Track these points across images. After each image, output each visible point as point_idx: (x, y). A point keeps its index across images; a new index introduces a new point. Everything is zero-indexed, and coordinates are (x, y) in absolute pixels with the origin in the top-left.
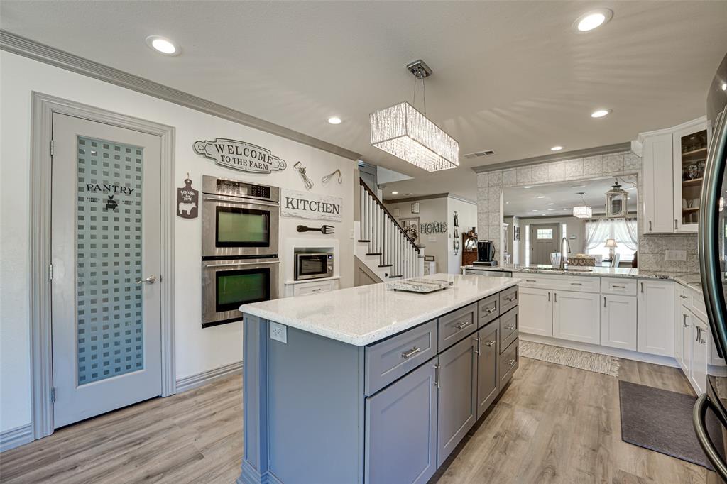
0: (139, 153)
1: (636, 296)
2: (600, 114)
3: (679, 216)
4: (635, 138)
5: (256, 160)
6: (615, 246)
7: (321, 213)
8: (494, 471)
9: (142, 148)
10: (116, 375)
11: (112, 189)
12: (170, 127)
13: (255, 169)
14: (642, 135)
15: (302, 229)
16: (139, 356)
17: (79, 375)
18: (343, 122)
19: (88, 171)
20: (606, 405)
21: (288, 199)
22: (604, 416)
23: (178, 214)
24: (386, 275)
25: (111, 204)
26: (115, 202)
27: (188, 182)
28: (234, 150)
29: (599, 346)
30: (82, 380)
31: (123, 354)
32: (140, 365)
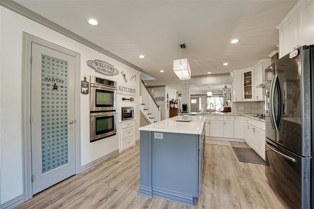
0: (66, 64)
1: (234, 121)
2: (226, 64)
3: (244, 97)
4: (232, 72)
5: (109, 70)
6: (216, 106)
7: (130, 93)
8: (213, 174)
9: (68, 62)
10: (58, 167)
11: (56, 80)
12: (78, 53)
13: (109, 74)
14: (234, 71)
15: (124, 99)
16: (67, 157)
17: (42, 168)
18: (145, 57)
19: (46, 72)
20: (232, 153)
21: (119, 86)
22: (233, 157)
23: (82, 92)
24: (150, 118)
25: (55, 88)
26: (57, 86)
27: (85, 78)
28: (102, 65)
29: (224, 138)
30: (44, 170)
31: (61, 157)
32: (67, 161)
